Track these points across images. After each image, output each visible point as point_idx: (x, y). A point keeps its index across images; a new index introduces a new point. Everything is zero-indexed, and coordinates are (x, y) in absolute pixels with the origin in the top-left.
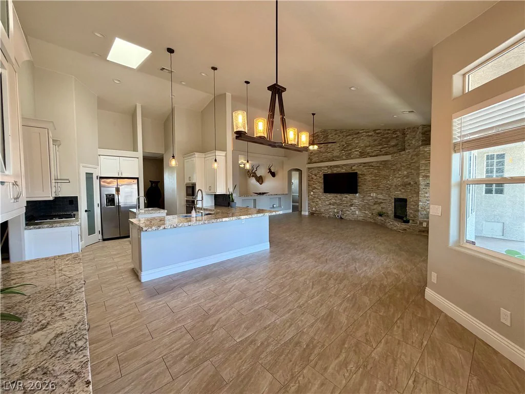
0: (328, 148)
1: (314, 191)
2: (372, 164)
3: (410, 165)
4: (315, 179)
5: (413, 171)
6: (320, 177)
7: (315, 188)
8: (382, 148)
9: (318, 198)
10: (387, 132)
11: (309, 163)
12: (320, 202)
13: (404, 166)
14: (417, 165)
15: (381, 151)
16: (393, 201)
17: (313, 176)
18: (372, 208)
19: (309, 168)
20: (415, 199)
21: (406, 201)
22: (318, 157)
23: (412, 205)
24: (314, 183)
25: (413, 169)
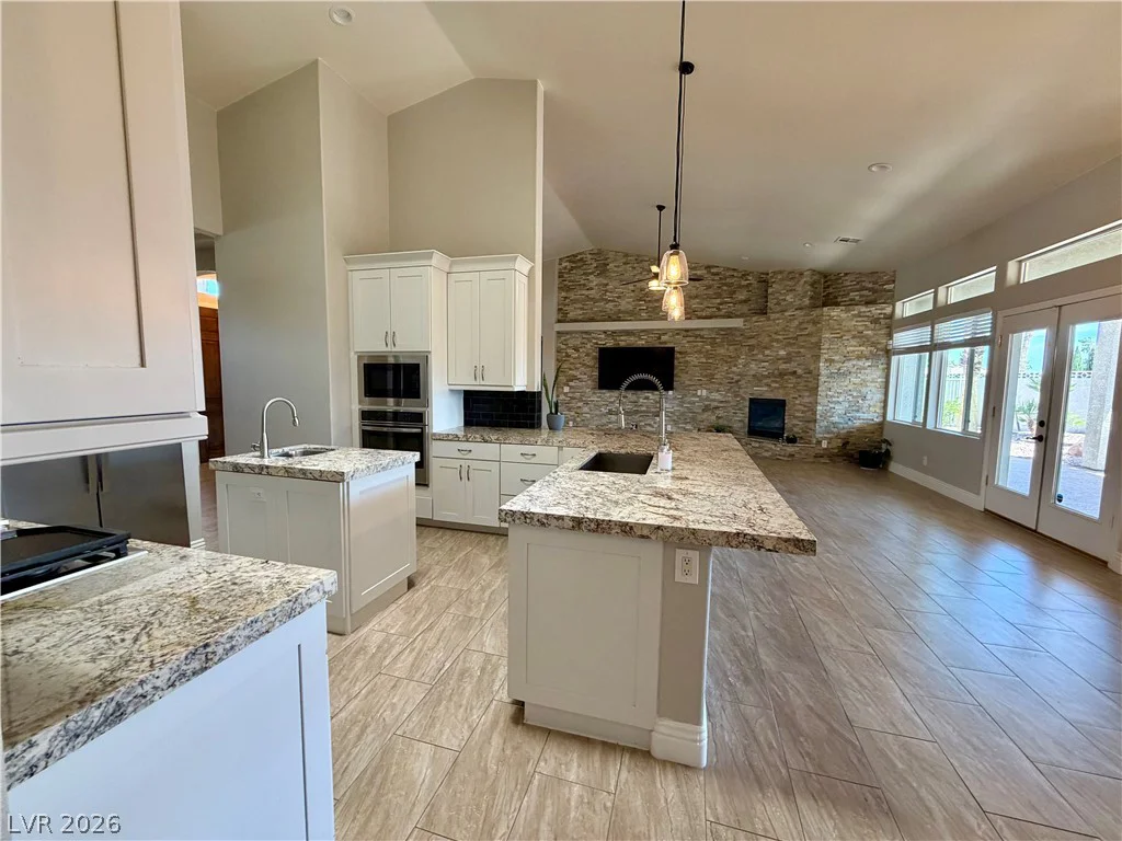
0: (606, 291)
1: (571, 384)
2: (702, 333)
3: (796, 338)
4: (575, 358)
5: (802, 350)
6: (587, 355)
7: (574, 378)
8: (721, 304)
9: (580, 400)
10: (731, 273)
11: (559, 321)
12: (586, 409)
13: (777, 341)
14: (814, 340)
15: (719, 309)
16: (747, 404)
17: (570, 351)
18: (699, 418)
19: (558, 333)
20: (806, 400)
21: (782, 404)
22: (582, 309)
23: (797, 411)
24: (572, 367)
25: (803, 347)
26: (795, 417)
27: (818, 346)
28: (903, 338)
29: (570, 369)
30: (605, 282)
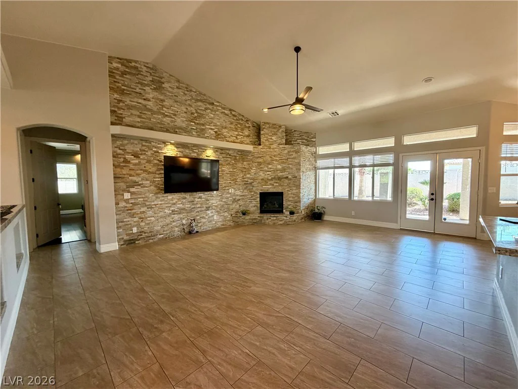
0: (163, 106)
1: (132, 190)
2: (230, 152)
3: (287, 160)
4: (135, 164)
5: (291, 166)
6: (149, 162)
7: (135, 184)
8: (238, 135)
9: (144, 205)
10: (241, 117)
11: (112, 124)
12: (150, 213)
13: (276, 160)
15: (237, 138)
16: (259, 196)
17: (128, 157)
18: (231, 207)
19: (113, 136)
20: (294, 191)
21: (281, 194)
22: (139, 117)
23: (290, 197)
24: (132, 172)
25: (291, 164)
26: (289, 201)
27: (299, 164)
28: (321, 163)
29: (131, 175)
30: (162, 98)
